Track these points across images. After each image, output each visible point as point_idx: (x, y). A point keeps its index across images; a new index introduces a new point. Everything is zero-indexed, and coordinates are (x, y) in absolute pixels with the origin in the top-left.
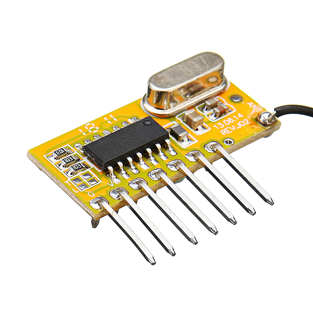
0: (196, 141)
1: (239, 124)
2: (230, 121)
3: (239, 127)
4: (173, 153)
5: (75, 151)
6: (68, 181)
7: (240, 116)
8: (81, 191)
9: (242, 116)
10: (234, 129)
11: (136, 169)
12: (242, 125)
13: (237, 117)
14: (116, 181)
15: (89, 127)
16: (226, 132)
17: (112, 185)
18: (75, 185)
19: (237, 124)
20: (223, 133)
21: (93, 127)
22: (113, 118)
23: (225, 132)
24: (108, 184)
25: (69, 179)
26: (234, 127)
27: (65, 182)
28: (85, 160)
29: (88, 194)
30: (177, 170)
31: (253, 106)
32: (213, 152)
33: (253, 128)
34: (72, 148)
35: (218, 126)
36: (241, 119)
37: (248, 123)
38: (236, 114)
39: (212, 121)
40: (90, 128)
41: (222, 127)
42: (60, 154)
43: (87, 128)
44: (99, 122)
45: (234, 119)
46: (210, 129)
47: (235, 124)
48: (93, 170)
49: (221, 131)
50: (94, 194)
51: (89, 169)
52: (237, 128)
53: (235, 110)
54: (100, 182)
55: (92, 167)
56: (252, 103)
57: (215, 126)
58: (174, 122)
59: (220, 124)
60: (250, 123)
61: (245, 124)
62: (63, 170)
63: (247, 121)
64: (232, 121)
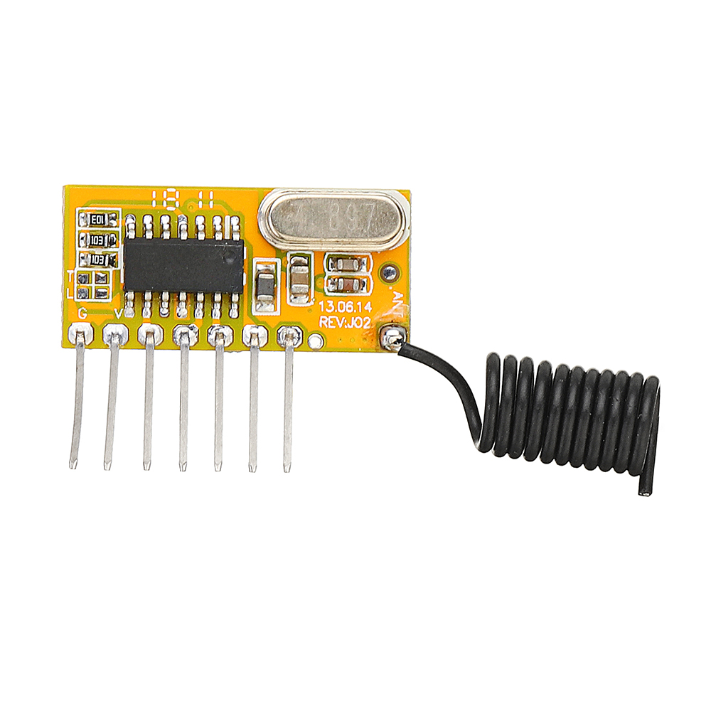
0: (278, 313)
1: (354, 322)
2: (348, 306)
3: (349, 327)
4: (234, 313)
5: (120, 226)
6: (72, 271)
7: (368, 307)
8: (76, 300)
9: (370, 309)
10: (341, 325)
12: (356, 325)
13: (363, 307)
14: (129, 312)
15: (169, 195)
16: (327, 323)
17: (118, 316)
18: (76, 285)
19: (353, 318)
20: (321, 321)
21: (174, 199)
22: (211, 200)
23: (325, 322)
24: (116, 310)
25: (78, 269)
26: (342, 322)
27: (68, 271)
28: (119, 251)
29: (80, 310)
30: (214, 345)
31: (397, 301)
33: (365, 339)
34: (120, 219)
35: (326, 305)
36: (365, 314)
37: (365, 327)
38: (365, 300)
39: (326, 291)
40: (169, 199)
41: (329, 311)
42: (96, 220)
43: (165, 196)
44: (189, 194)
45: (356, 307)
46: (313, 303)
47: (348, 317)
48: (117, 273)
50: (86, 315)
51: (114, 268)
52: (346, 327)
53: (371, 291)
54: (110, 300)
55: (119, 268)
56: (402, 295)
57: (321, 303)
58: (278, 261)
59: (331, 305)
60: (369, 327)
61: (361, 325)
62: (81, 249)
63: (368, 323)
64: (349, 309)
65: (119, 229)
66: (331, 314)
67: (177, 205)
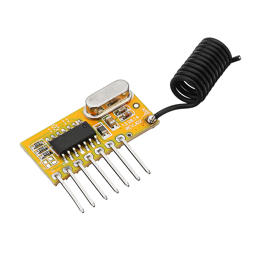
0: (112, 135)
1: (136, 123)
2: (131, 121)
3: (136, 125)
4: (98, 143)
5: (46, 143)
7: (137, 117)
8: (48, 169)
9: (138, 117)
10: (133, 126)
11: (78, 154)
12: (137, 124)
13: (136, 118)
14: (66, 162)
16: (129, 128)
17: (64, 165)
18: (44, 165)
19: (135, 123)
20: (126, 129)
21: (56, 127)
22: (68, 120)
23: (128, 129)
24: (62, 164)
25: (41, 161)
26: (133, 125)
27: (39, 163)
28: (50, 149)
29: (51, 170)
30: (99, 154)
31: (145, 111)
32: (120, 142)
33: (143, 125)
34: (44, 141)
35: (125, 124)
36: (138, 119)
37: (141, 122)
38: (135, 116)
39: (121, 121)
40: (55, 128)
41: (126, 125)
42: (37, 145)
43: (53, 128)
44: (59, 123)
45: (134, 119)
46: (120, 126)
47: (134, 123)
48: (54, 155)
49: (126, 128)
50: (54, 170)
51: (52, 154)
52: (135, 126)
53: (135, 113)
54: (58, 162)
55: (54, 153)
56: (145, 109)
57: (123, 125)
58: (101, 122)
59: (126, 123)
60: (142, 122)
61: (139, 123)
62: (38, 156)
63: (141, 121)
64: (132, 121)
65: (46, 144)
66: (128, 126)
67: (58, 128)
